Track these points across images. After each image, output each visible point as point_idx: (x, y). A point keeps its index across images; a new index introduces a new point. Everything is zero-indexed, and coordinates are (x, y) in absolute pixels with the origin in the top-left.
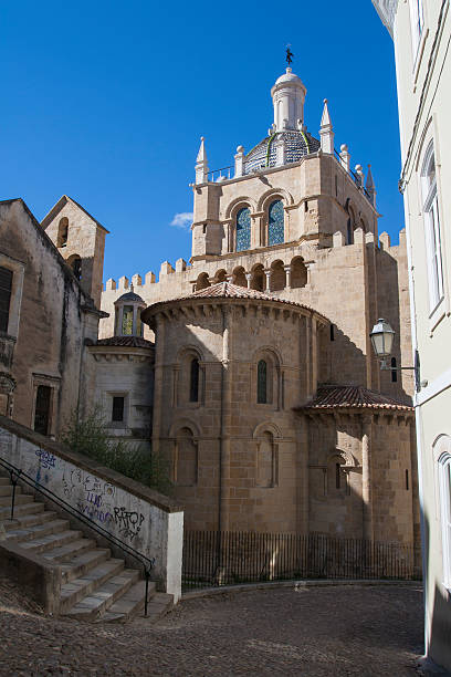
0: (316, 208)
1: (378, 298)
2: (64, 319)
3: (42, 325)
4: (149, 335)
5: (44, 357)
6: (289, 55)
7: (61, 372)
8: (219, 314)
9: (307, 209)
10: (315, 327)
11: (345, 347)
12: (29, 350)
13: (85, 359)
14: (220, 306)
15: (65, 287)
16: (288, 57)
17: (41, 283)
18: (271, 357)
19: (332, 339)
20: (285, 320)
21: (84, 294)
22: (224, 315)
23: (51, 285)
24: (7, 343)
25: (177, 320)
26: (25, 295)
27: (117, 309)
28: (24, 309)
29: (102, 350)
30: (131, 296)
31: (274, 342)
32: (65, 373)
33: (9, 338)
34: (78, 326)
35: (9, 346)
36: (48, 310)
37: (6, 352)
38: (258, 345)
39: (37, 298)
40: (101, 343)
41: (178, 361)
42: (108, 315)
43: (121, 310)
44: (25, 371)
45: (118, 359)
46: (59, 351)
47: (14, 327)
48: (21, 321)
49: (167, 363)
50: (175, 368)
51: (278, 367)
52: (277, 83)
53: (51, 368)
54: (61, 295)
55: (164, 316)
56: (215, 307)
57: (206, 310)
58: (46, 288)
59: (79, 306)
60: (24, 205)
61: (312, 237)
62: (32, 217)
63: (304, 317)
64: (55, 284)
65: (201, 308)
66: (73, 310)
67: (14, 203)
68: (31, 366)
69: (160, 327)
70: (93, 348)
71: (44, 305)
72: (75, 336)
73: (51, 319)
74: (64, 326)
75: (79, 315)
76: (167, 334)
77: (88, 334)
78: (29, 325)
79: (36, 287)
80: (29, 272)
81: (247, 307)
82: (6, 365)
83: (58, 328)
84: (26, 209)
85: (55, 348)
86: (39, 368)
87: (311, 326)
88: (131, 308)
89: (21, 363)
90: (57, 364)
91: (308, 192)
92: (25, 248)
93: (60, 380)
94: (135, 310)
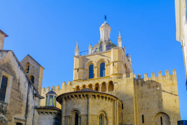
0: (117, 65)
1: (138, 95)
2: (28, 98)
3: (19, 100)
4: (59, 106)
5: (19, 112)
6: (105, 17)
7: (26, 118)
8: (86, 98)
9: (113, 65)
10: (117, 104)
11: (127, 111)
12: (14, 109)
13: (35, 113)
14: (87, 95)
15: (28, 87)
16: (105, 18)
17: (19, 84)
18: (104, 113)
19: (123, 108)
20: (109, 101)
21: (35, 90)
22: (88, 98)
23: (23, 85)
24: (4, 105)
25: (71, 100)
26: (13, 88)
27: (47, 96)
28: (12, 93)
29: (42, 111)
30: (52, 92)
31: (105, 108)
32: (27, 118)
33: (5, 103)
34: (33, 101)
35: (5, 107)
36: (22, 94)
37: (4, 109)
38: (100, 109)
39: (17, 89)
40: (41, 108)
41: (71, 115)
42: (44, 98)
43: (48, 97)
44: (11, 117)
45: (48, 114)
46: (25, 110)
47: (7, 99)
48: (11, 98)
49: (66, 115)
50: (69, 117)
51: (106, 117)
52: (102, 26)
53: (22, 116)
54: (27, 89)
55: (66, 98)
56: (85, 95)
57: (82, 96)
58: (21, 85)
59: (34, 94)
60: (13, 53)
61: (116, 74)
62: (16, 58)
63: (114, 100)
64: (25, 85)
65: (80, 96)
66: (31, 95)
67: (9, 52)
68: (14, 115)
69: (64, 102)
70: (38, 110)
71: (20, 92)
72: (31, 105)
73: (23, 98)
74: (28, 101)
75: (33, 97)
76: (66, 105)
77: (37, 104)
78: (14, 99)
79: (17, 85)
80: (15, 79)
81: (96, 96)
82: (3, 114)
83: (25, 101)
84: (14, 55)
85: (24, 109)
86: (17, 116)
87: (116, 104)
88: (52, 96)
89: (10, 114)
90: (24, 115)
91: (114, 60)
92: (13, 69)
93: (26, 121)
94: (54, 97)
